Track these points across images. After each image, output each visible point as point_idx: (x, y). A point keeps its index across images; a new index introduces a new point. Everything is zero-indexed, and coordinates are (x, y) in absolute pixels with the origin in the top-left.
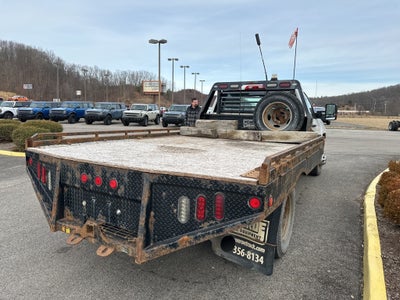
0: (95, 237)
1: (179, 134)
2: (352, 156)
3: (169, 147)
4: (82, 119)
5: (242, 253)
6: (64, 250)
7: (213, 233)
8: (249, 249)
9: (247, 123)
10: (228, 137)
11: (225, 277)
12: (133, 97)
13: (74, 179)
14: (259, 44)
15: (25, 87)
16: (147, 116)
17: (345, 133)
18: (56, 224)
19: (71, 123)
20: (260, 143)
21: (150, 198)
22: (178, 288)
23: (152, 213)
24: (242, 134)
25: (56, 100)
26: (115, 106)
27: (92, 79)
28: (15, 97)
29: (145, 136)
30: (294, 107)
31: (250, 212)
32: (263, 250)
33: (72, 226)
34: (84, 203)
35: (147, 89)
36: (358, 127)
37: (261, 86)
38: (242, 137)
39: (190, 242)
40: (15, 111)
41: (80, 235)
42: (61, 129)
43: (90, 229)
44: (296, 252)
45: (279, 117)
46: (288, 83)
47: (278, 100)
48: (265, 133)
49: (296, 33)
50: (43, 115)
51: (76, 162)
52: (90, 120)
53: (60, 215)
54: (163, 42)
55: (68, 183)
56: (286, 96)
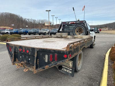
0: (23, 66)
1: (51, 37)
2: (104, 42)
3: (46, 41)
4: (27, 34)
5: (66, 70)
6: (18, 70)
7: (54, 65)
8: (68, 69)
9: (71, 34)
10: (65, 38)
11: (61, 77)
12: (42, 27)
13: (18, 50)
14: (74, 10)
15: (12, 25)
16: (45, 32)
17: (103, 35)
18: (14, 63)
19: (24, 35)
20: (74, 39)
21: (37, 55)
22: (48, 80)
23: (38, 60)
24: (69, 37)
25: (20, 29)
26: (36, 30)
27: (30, 22)
28: (9, 28)
29: (41, 38)
30: (84, 28)
31: (64, 59)
32: (71, 70)
33: (18, 63)
34: (21, 57)
35: (46, 24)
36: (108, 34)
37: (75, 23)
38: (69, 38)
39: (48, 67)
40: (9, 32)
41: (19, 66)
42: (21, 37)
43: (22, 64)
44: (83, 70)
45: (80, 31)
46: (83, 21)
47: (79, 27)
48: (76, 36)
49: (84, 7)
50: (17, 33)
51: (18, 46)
52: (30, 34)
53: (15, 60)
54: (50, 11)
55: (16, 51)
56: (82, 25)
